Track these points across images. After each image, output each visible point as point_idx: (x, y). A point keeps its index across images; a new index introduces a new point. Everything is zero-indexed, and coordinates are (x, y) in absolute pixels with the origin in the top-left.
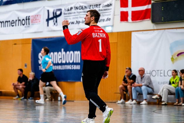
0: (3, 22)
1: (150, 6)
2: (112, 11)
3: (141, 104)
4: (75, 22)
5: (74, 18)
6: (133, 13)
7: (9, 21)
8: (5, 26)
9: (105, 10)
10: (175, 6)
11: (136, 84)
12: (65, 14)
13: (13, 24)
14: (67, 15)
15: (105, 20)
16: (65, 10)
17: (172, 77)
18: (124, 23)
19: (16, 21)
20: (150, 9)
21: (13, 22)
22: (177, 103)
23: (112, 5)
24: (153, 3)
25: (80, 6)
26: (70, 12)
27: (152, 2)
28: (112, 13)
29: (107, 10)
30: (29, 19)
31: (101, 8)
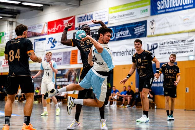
0: (116, 52)
4: (167, 53)
5: (166, 50)
7: (120, 52)
8: (117, 55)
9: (189, 44)
12: (160, 47)
13: (123, 54)
14: (162, 48)
15: (189, 51)
16: (160, 44)
19: (125, 52)
21: (123, 53)
23: (194, 40)
25: (171, 41)
26: (163, 45)
28: (194, 46)
29: (190, 44)
30: (134, 51)
31: (186, 43)
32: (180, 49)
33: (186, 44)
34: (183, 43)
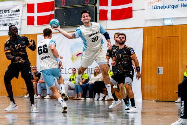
1: (53, 12)
2: (20, 15)
3: (45, 99)
6: (38, 17)
10: (75, 12)
11: (41, 80)
17: (72, 74)
18: (31, 27)
20: (53, 14)
22: (76, 97)
23: (20, 10)
24: (56, 10)
27: (55, 8)
28: (20, 18)
29: (15, 15)
31: (10, 13)
32: (2, 20)
33: (10, 15)
34: (7, 14)
